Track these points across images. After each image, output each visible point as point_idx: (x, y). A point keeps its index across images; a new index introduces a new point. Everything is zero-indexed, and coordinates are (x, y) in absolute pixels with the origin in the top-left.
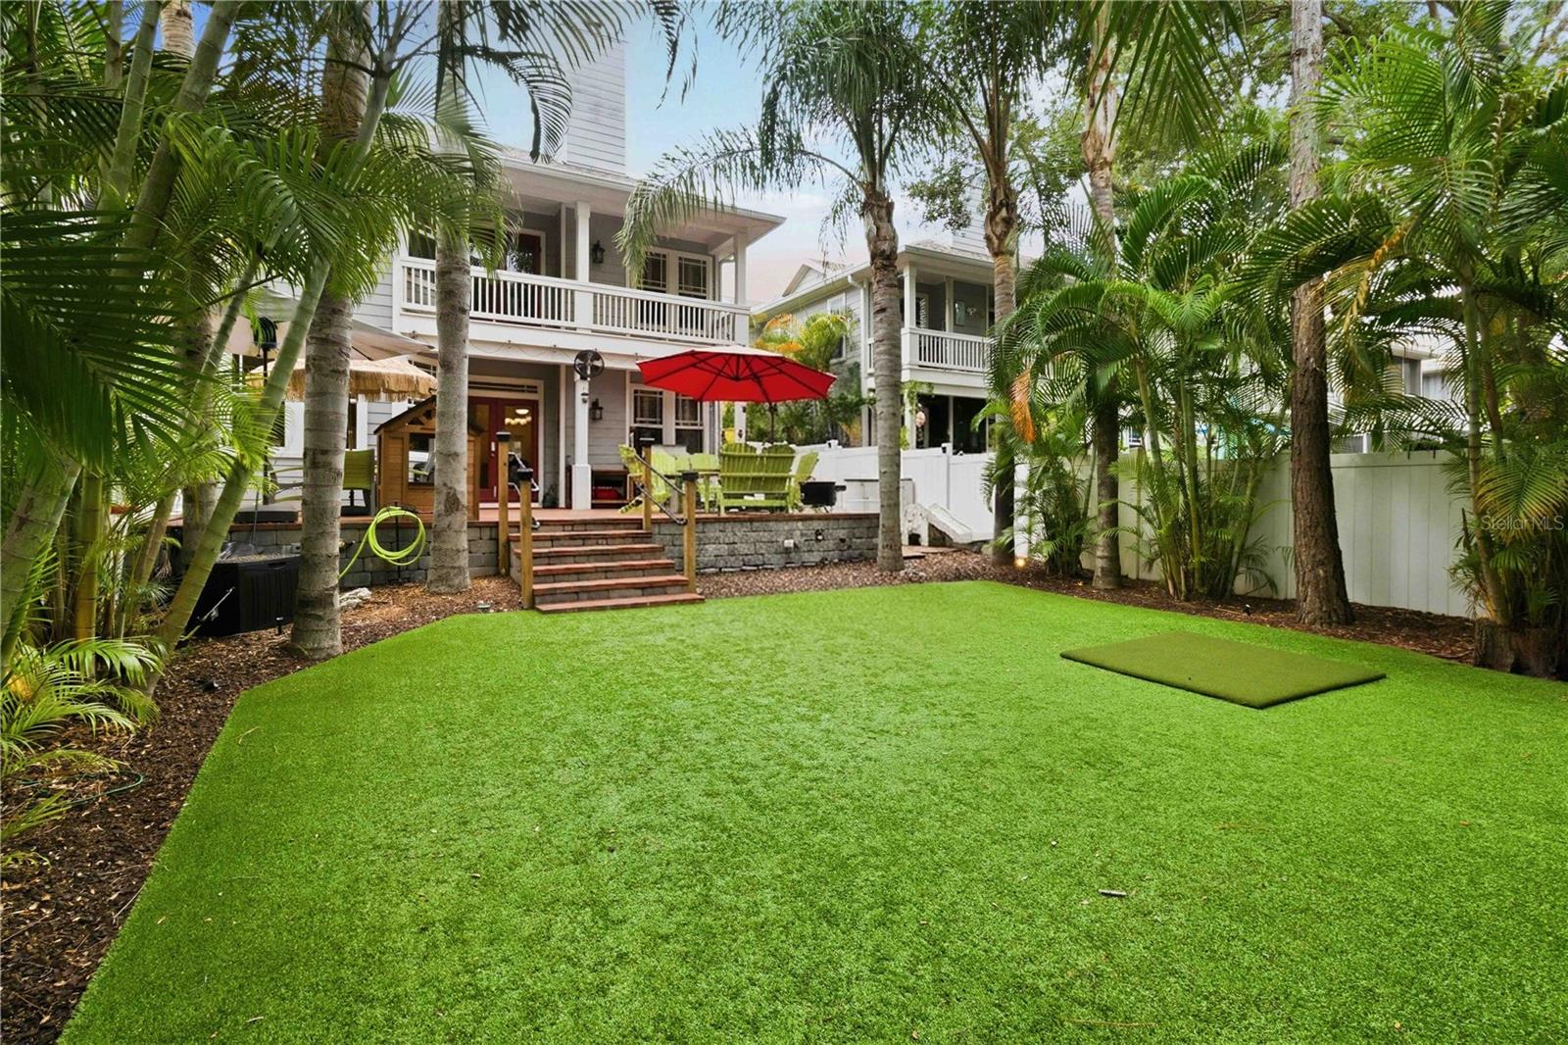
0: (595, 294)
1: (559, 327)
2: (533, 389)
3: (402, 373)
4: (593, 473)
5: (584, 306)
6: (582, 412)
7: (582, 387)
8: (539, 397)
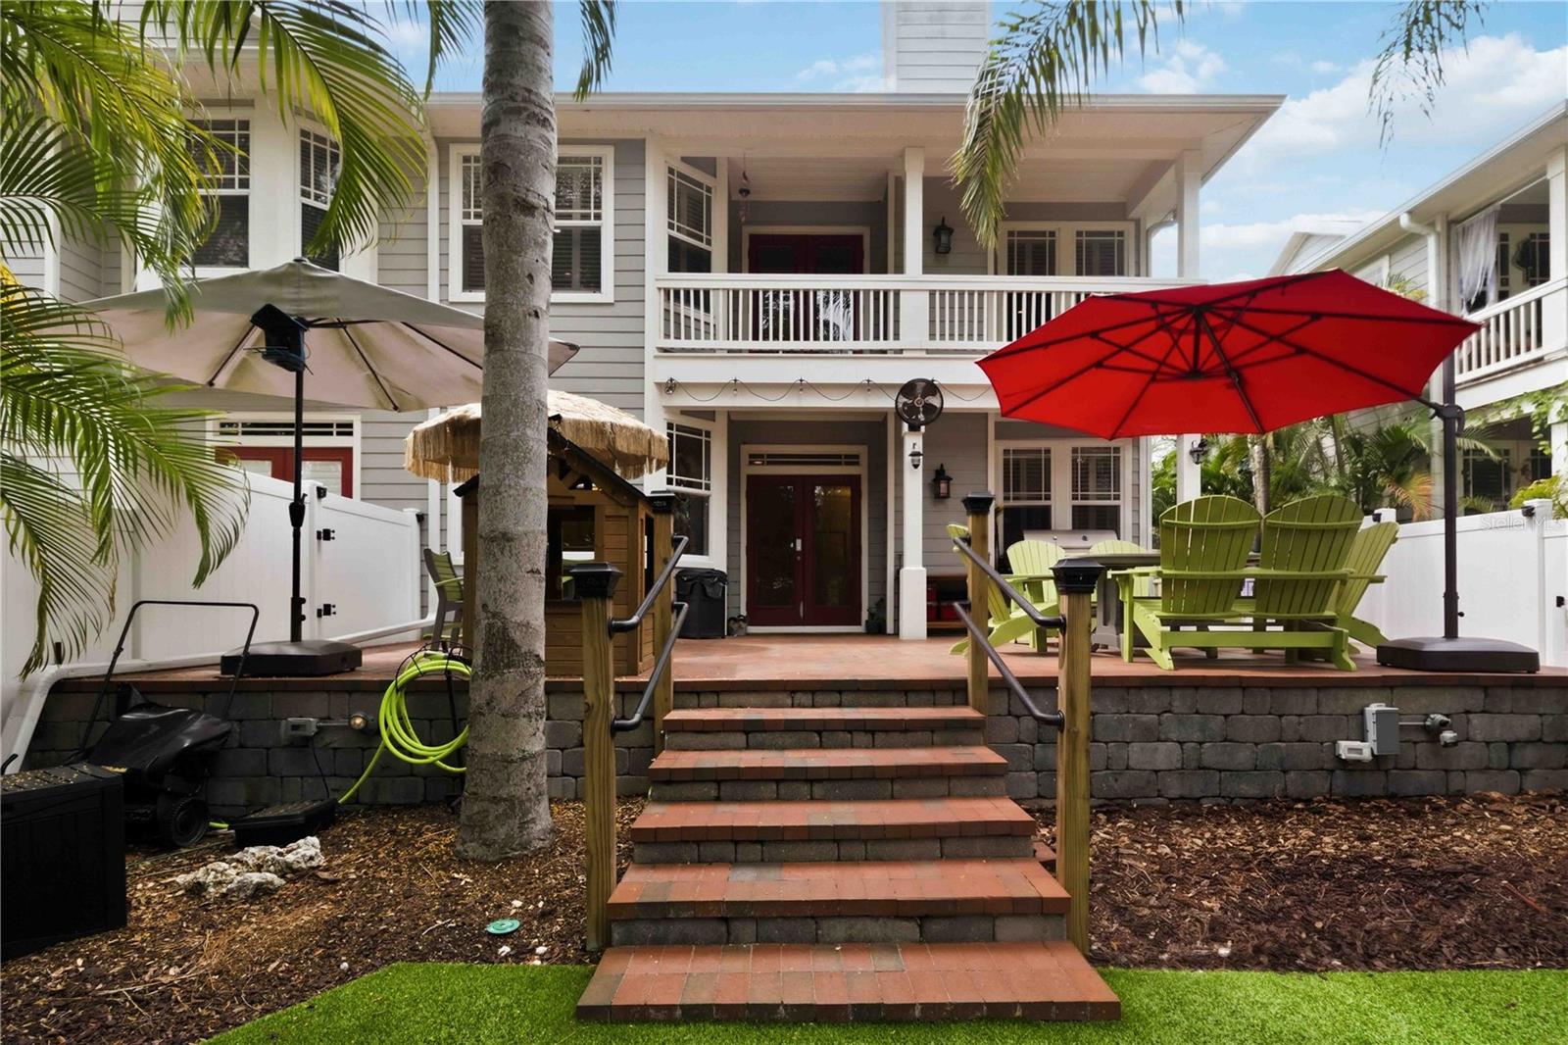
0: (932, 293)
1: (884, 352)
2: (852, 460)
3: (586, 419)
4: (931, 580)
5: (914, 312)
6: (914, 484)
7: (913, 442)
8: (860, 470)
